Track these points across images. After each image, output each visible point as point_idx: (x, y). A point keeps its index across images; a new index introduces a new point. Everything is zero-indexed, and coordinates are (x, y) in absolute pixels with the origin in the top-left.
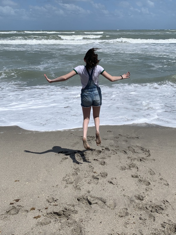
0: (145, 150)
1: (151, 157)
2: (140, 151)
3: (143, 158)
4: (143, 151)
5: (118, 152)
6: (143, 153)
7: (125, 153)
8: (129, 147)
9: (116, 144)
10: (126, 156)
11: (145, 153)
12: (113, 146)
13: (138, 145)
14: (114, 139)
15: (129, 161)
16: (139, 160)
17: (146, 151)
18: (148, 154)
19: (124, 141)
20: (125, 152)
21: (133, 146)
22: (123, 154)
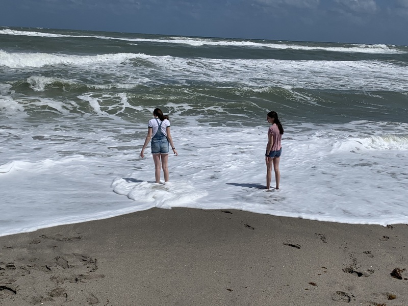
0: (88, 259)
1: (97, 273)
2: (80, 263)
3: (82, 275)
4: (84, 263)
5: (32, 271)
6: (84, 267)
7: (47, 270)
8: (57, 259)
9: (30, 256)
10: (48, 276)
11: (87, 265)
12: (23, 259)
13: (77, 251)
14: (30, 245)
15: (52, 286)
16: (74, 280)
17: (91, 262)
18: (94, 266)
19: (49, 247)
20: (48, 268)
21: (66, 255)
22: (42, 272)
